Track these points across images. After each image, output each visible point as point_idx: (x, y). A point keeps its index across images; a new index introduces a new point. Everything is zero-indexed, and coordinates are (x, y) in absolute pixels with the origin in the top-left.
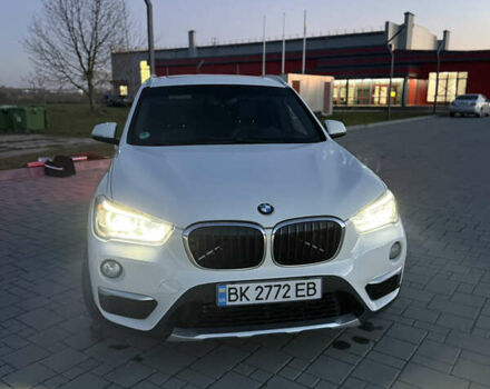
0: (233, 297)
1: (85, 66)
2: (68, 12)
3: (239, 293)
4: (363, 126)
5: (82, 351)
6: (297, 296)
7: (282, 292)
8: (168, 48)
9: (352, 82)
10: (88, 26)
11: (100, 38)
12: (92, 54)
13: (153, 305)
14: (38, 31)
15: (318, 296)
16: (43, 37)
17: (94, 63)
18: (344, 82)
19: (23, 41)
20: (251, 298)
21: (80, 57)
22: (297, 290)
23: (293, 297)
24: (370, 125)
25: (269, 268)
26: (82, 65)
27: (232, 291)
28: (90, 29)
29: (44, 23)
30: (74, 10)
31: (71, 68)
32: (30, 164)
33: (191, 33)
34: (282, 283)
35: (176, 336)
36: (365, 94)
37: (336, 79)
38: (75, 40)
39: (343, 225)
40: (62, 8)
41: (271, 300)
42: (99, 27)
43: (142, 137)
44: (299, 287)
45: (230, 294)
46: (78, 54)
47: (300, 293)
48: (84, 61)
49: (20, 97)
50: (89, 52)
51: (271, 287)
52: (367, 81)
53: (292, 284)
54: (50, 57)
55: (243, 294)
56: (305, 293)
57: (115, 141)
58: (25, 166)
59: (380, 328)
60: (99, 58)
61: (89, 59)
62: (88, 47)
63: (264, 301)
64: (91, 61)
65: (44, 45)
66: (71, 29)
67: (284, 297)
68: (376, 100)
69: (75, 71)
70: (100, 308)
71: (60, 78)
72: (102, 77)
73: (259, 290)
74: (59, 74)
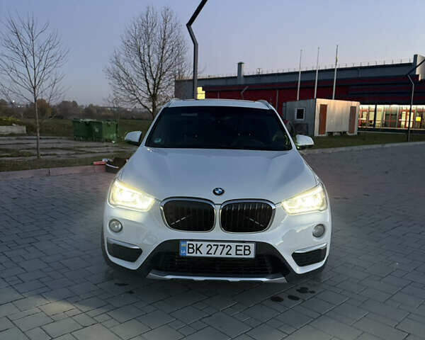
0: (191, 250)
1: (152, 91)
2: (141, 48)
3: (195, 248)
4: (380, 146)
5: (96, 285)
6: (237, 254)
7: (226, 250)
8: (221, 76)
9: (379, 107)
10: (155, 60)
11: (164, 68)
12: (157, 82)
13: (139, 252)
14: (118, 63)
15: (252, 256)
16: (120, 67)
17: (158, 88)
18: (373, 107)
19: (105, 70)
20: (204, 252)
21: (148, 84)
22: (237, 250)
23: (233, 255)
24: (388, 145)
25: (217, 233)
26: (149, 89)
27: (190, 246)
28: (157, 61)
29: (123, 56)
30: (146, 47)
31: (140, 91)
32: (95, 163)
33: (240, 64)
34: (226, 244)
35: (153, 275)
36: (392, 118)
37: (361, 104)
38: (145, 70)
39: (273, 207)
40: (136, 44)
41: (218, 255)
42: (163, 60)
43: (156, 142)
44: (238, 248)
45: (189, 248)
46: (147, 80)
47: (238, 252)
48: (151, 86)
49: (103, 113)
50: (155, 80)
51: (218, 246)
52: (395, 107)
53: (233, 245)
54: (125, 83)
55: (198, 249)
56: (242, 252)
57: (138, 144)
58: (92, 164)
59: (313, 292)
60: (163, 84)
61: (154, 85)
62: (154, 75)
63: (213, 256)
64: (156, 86)
65: (121, 73)
66: (142, 61)
67: (227, 254)
68: (403, 123)
69: (143, 94)
70: (107, 253)
71: (132, 99)
72: (164, 99)
73: (210, 247)
74: (131, 96)
